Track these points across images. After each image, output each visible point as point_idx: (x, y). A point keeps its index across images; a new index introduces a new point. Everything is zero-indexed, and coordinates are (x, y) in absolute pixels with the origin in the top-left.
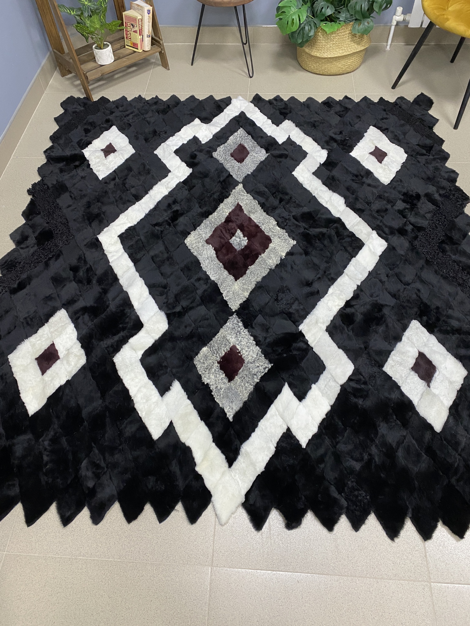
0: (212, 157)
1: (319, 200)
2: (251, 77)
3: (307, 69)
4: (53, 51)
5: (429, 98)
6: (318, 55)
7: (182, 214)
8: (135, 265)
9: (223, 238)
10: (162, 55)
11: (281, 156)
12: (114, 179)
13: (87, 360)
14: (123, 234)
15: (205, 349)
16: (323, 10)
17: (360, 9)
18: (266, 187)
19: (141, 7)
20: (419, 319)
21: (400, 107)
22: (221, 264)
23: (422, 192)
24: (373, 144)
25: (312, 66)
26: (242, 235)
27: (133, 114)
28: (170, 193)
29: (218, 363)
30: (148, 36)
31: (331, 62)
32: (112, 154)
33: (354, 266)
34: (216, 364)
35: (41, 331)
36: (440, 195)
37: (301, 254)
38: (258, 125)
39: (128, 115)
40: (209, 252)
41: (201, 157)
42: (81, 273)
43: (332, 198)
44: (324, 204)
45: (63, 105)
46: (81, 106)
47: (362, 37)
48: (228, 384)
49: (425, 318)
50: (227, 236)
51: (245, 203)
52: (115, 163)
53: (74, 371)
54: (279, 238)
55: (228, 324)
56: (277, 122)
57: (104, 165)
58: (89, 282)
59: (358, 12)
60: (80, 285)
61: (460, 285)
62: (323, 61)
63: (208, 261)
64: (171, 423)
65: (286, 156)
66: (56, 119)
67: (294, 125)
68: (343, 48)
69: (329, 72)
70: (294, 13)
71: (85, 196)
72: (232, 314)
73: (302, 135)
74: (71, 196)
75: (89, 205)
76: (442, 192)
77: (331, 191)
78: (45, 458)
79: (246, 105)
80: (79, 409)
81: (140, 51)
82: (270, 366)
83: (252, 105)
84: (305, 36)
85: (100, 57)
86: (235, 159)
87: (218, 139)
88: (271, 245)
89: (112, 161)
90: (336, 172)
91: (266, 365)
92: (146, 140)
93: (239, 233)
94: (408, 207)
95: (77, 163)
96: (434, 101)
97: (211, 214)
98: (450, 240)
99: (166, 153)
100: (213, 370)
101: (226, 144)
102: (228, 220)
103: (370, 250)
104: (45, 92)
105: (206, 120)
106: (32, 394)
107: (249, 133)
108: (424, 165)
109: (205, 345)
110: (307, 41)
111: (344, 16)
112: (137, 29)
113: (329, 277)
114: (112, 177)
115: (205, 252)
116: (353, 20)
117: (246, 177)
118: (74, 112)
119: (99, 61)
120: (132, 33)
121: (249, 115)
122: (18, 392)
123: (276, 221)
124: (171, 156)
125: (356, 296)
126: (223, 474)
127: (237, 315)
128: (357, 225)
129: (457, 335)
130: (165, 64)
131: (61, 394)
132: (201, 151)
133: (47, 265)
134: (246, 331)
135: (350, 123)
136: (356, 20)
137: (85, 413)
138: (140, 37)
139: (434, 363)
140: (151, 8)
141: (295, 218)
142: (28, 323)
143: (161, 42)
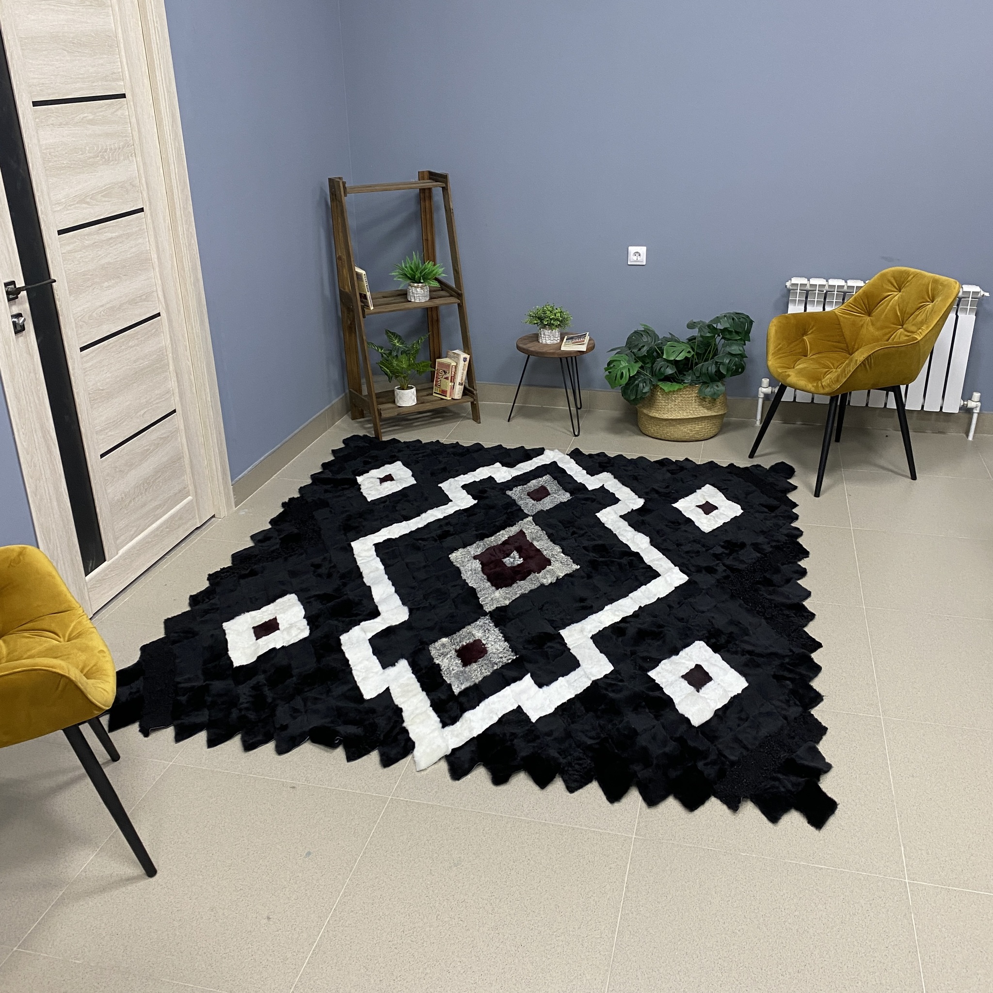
0: (505, 494)
1: (620, 538)
2: (576, 436)
3: (647, 433)
4: (350, 391)
5: (791, 467)
6: (657, 415)
7: (452, 535)
8: (385, 568)
9: (494, 556)
10: (474, 406)
11: (586, 499)
12: (385, 502)
13: (310, 634)
14: (379, 543)
15: (444, 640)
16: (662, 369)
17: (706, 372)
18: (560, 522)
19: (458, 354)
20: (706, 641)
21: (751, 472)
22: (485, 577)
23: (748, 541)
24: (704, 499)
25: (652, 429)
26: (518, 557)
27: (425, 454)
28: (445, 517)
29: (456, 651)
30: (460, 384)
31: (674, 426)
32: (389, 482)
33: (641, 592)
34: (453, 652)
35: (264, 609)
36: (771, 546)
37: (582, 577)
38: (569, 473)
39: (418, 454)
40: (474, 565)
41: (491, 493)
42: (323, 570)
43: (635, 537)
44: (625, 542)
45: (345, 441)
46: (366, 443)
47: (713, 403)
48: (462, 669)
49: (713, 641)
50: (501, 555)
51: (530, 531)
52: (390, 490)
53: (293, 640)
54: (561, 562)
55: (478, 622)
56: (592, 472)
57: (377, 490)
58: (329, 576)
59: (705, 374)
60: (319, 578)
61: (766, 618)
62: (664, 423)
63: (470, 572)
64: (388, 689)
65: (593, 500)
66: (334, 452)
67: (612, 476)
68: (688, 411)
69: (672, 437)
70: (624, 367)
71: (346, 511)
72: (485, 614)
73: (620, 485)
74: (331, 511)
75: (349, 518)
76: (774, 544)
77: (636, 532)
78: (241, 700)
79: (560, 456)
80: (289, 667)
81: (449, 399)
82: (515, 658)
83: (569, 457)
84: (639, 392)
85: (400, 398)
86: (531, 498)
87: (517, 481)
88: (549, 568)
89: (387, 488)
90: (647, 518)
91: (510, 657)
92: (432, 474)
93: (515, 554)
94: (726, 552)
95: (346, 486)
96: (796, 470)
97: (488, 537)
98: (768, 583)
99: (452, 487)
100: (449, 656)
101: (525, 486)
102: (505, 543)
103: (666, 581)
104: (329, 430)
105: (510, 465)
106: (241, 653)
107: (555, 478)
108: (762, 521)
109: (446, 636)
110: (642, 398)
111: (690, 378)
112: (449, 375)
113: (609, 598)
114: (383, 500)
115: (470, 565)
116: (700, 383)
117: (538, 512)
118: (355, 447)
119: (398, 401)
120: (442, 379)
121: (560, 465)
122: (227, 650)
123: (561, 548)
124: (458, 489)
125: (635, 615)
126: (433, 731)
127: (490, 616)
128: (657, 560)
129: (748, 656)
130: (476, 418)
131: (273, 655)
132: (493, 488)
133: (286, 559)
134: (497, 630)
135: (682, 481)
136: (704, 383)
137: (295, 672)
138: (450, 384)
139: (710, 675)
140: (468, 357)
141: (585, 548)
142: (251, 602)
143: (475, 392)
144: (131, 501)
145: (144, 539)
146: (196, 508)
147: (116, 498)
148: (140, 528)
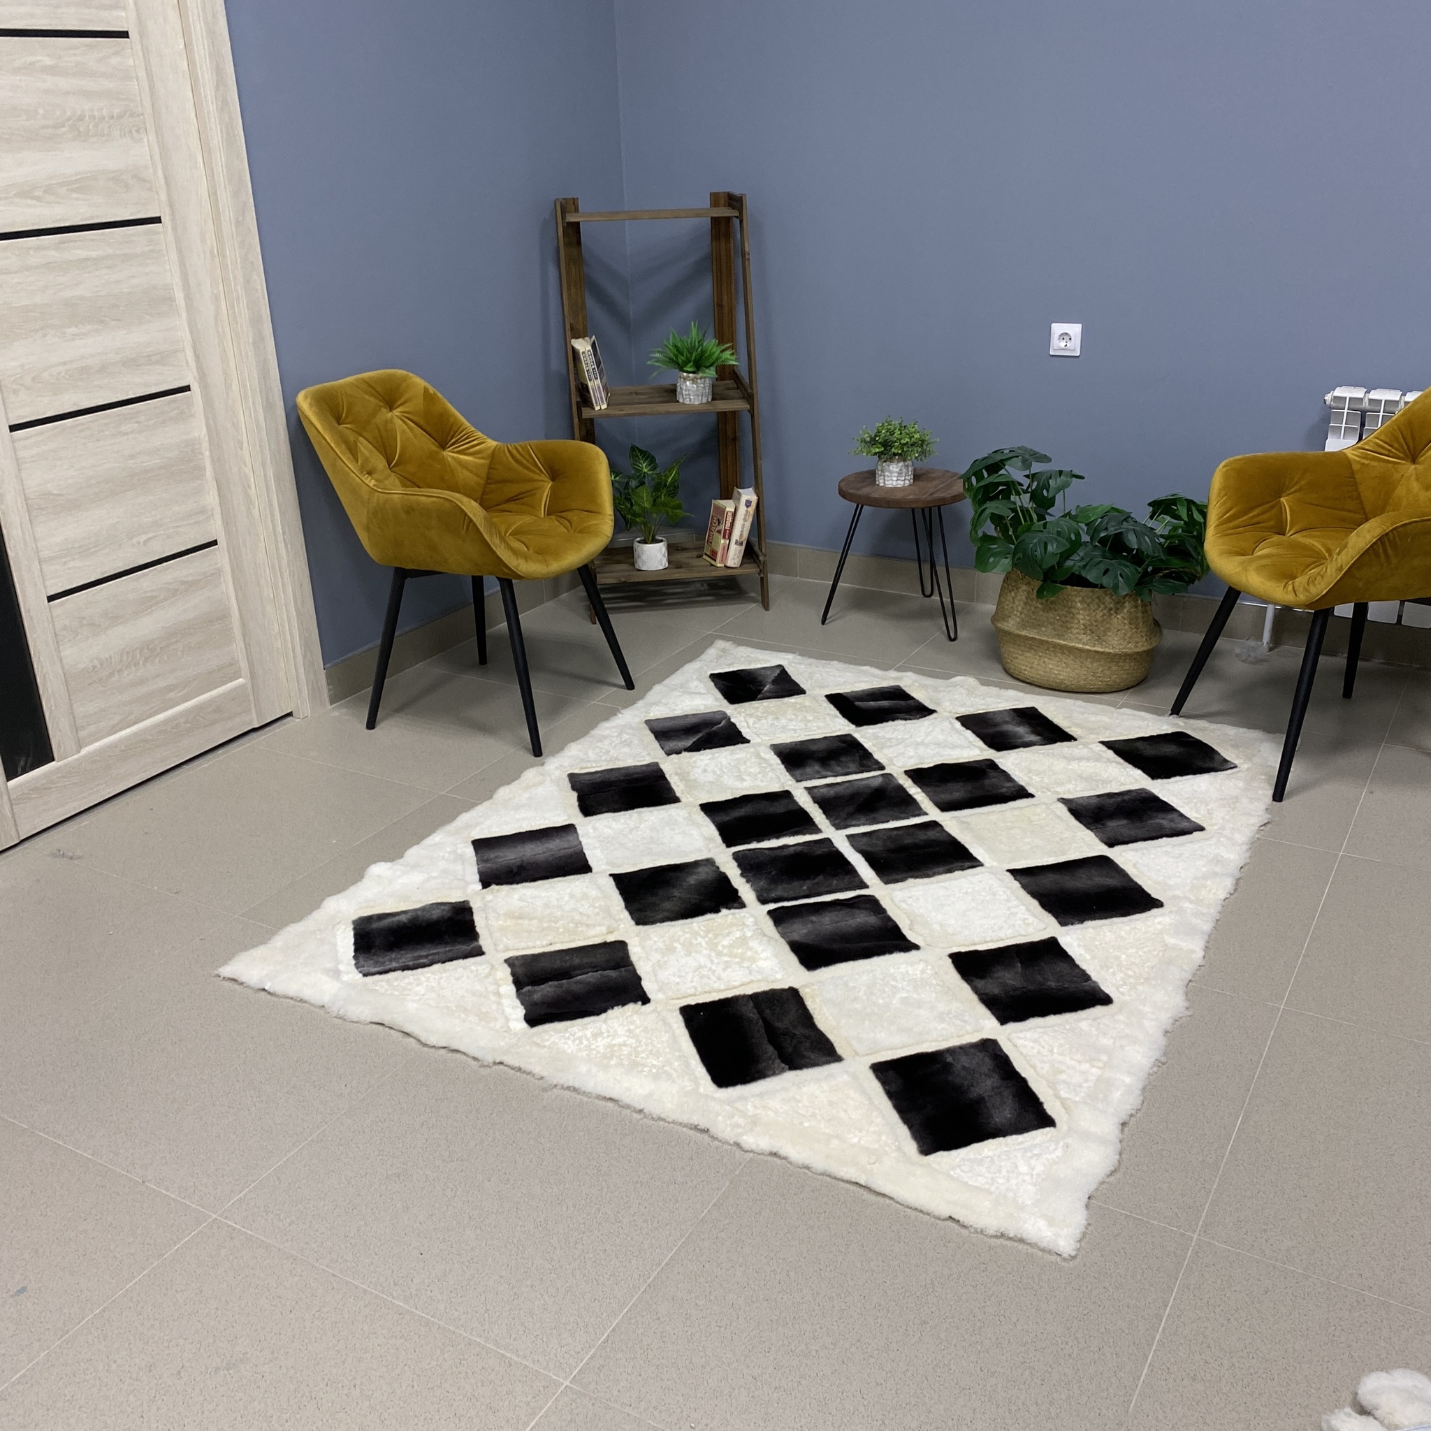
30: (740, 542)
81: (720, 565)
85: (642, 556)
112: (723, 527)
119: (638, 562)
130: (765, 603)
138: (724, 541)
140: (757, 499)
143: (762, 557)
144: (112, 674)
145: (135, 734)
146: (251, 698)
147: (81, 666)
148: (132, 717)
